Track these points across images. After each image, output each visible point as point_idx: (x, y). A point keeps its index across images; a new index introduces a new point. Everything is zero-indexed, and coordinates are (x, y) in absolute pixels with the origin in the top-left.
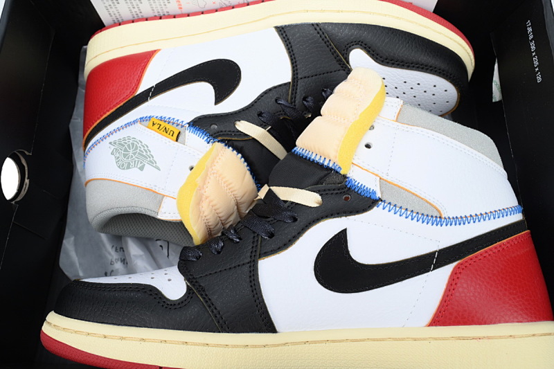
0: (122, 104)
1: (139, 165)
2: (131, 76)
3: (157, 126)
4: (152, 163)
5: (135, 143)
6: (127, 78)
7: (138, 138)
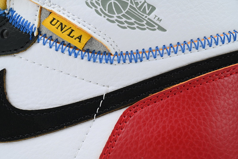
0: (151, 96)
2: (132, 137)
3: (76, 34)
5: (107, 12)
6: (137, 134)
7: (102, 19)
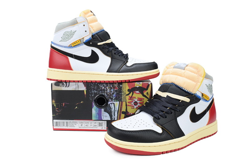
4: (207, 86)
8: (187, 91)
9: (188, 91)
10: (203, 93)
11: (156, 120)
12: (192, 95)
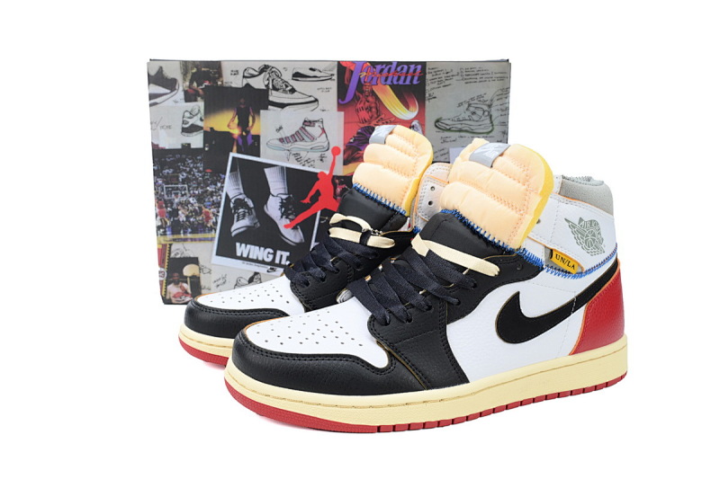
1: (582, 223)
3: (571, 264)
4: (572, 226)
5: (587, 247)
7: (585, 252)
8: (490, 239)
9: (496, 241)
10: (552, 247)
11: (377, 326)
12: (511, 252)
